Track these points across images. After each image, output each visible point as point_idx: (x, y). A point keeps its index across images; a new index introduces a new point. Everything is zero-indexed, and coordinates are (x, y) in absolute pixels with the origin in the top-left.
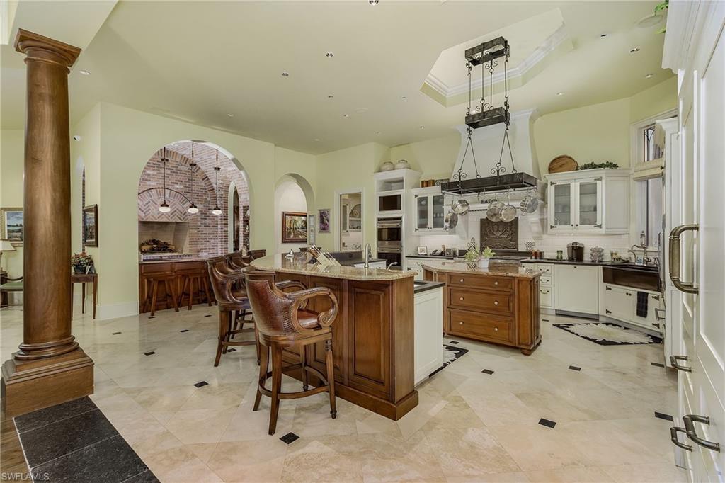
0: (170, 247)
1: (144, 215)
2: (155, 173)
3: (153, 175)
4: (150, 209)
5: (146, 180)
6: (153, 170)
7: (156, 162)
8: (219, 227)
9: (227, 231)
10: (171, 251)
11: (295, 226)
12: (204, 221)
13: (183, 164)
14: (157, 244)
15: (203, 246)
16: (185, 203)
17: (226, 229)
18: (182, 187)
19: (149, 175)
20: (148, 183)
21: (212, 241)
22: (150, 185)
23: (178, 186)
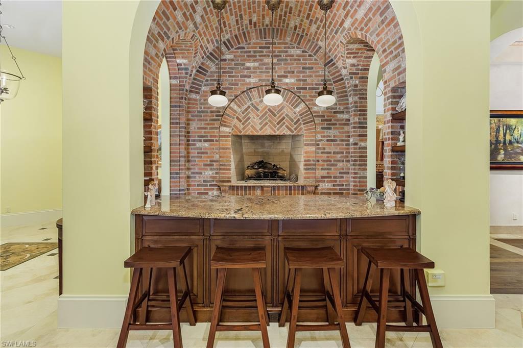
0: (281, 173)
1: (242, 126)
2: (256, 64)
3: (254, 68)
4: (249, 118)
5: (245, 76)
6: (254, 61)
7: (258, 49)
8: (351, 140)
9: (366, 148)
10: (282, 178)
11: (508, 138)
12: (327, 132)
13: (296, 45)
14: (264, 168)
15: (324, 173)
16: (297, 106)
17: (363, 144)
18: (293, 81)
19: (248, 68)
20: (247, 80)
21: (340, 165)
22: (250, 83)
23: (287, 81)
